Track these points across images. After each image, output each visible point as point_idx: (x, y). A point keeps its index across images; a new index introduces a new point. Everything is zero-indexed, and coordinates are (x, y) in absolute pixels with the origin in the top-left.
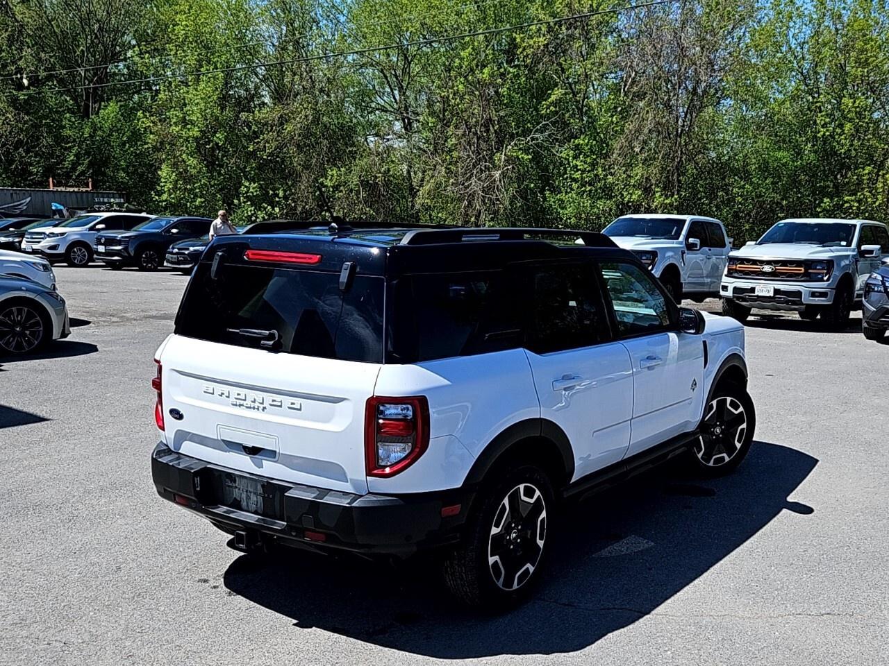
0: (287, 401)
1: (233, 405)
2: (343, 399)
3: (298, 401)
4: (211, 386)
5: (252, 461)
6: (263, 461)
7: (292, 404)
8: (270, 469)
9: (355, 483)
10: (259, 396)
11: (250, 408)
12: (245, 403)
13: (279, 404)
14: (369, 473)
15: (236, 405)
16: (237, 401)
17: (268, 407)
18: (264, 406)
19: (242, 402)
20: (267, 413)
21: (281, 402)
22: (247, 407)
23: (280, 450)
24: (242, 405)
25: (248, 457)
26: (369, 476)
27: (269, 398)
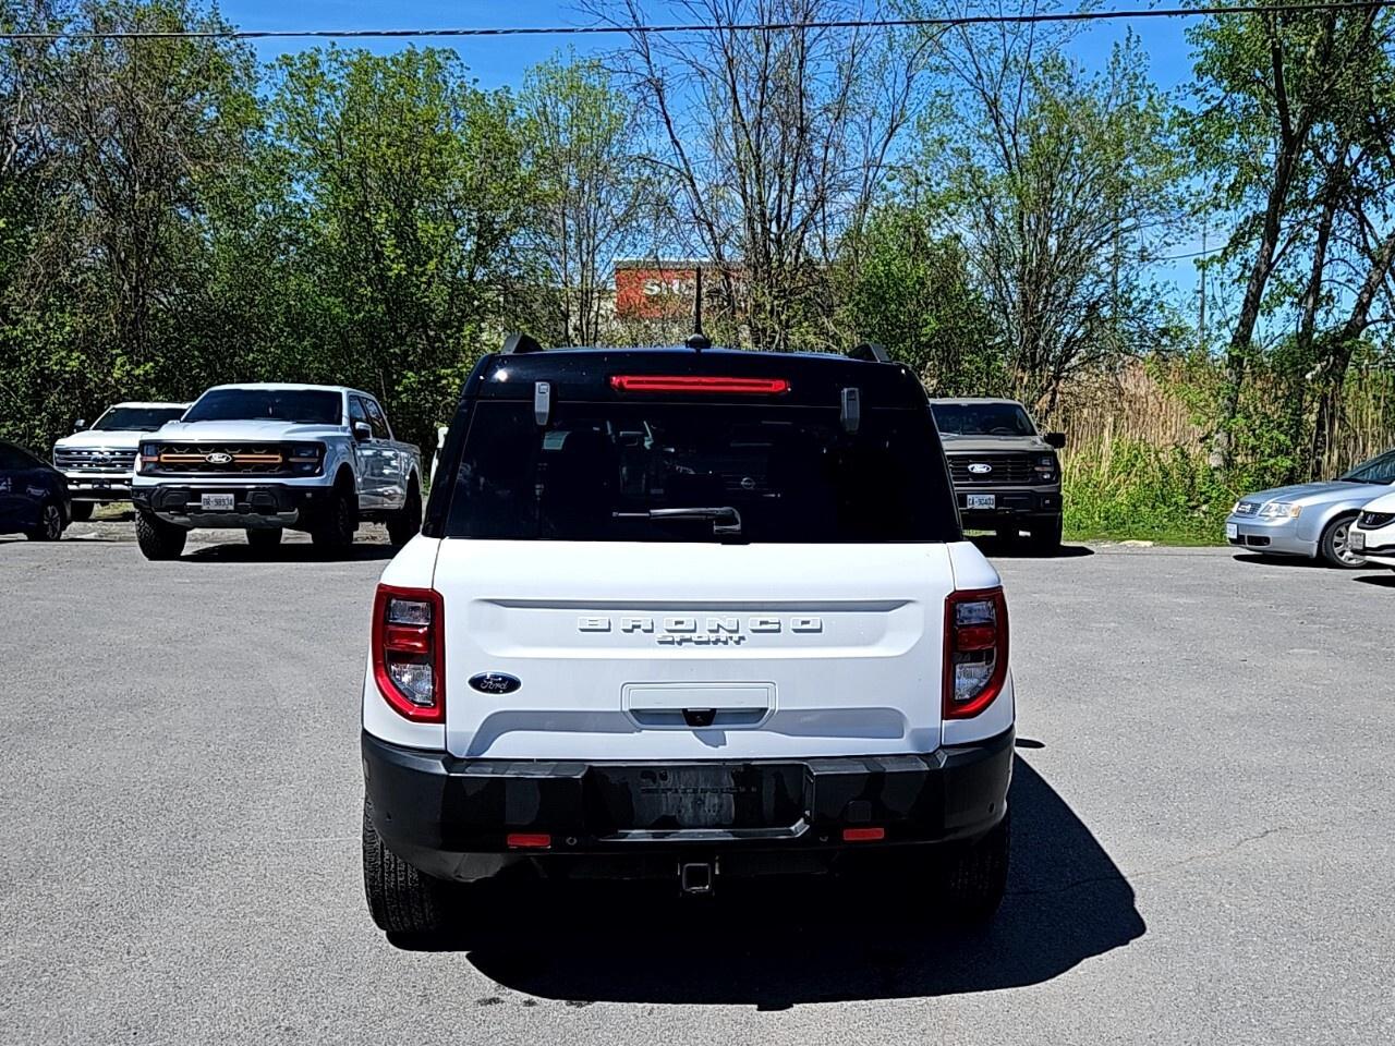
0: (793, 620)
1: (661, 642)
2: (907, 602)
3: (814, 619)
4: (601, 618)
5: (696, 736)
6: (726, 733)
7: (804, 623)
8: (741, 744)
9: (918, 736)
10: (728, 619)
11: (707, 643)
12: (694, 636)
13: (776, 627)
14: (946, 715)
15: (672, 643)
16: (675, 635)
17: (749, 635)
18: (740, 634)
19: (687, 636)
20: (746, 646)
21: (779, 623)
22: (698, 643)
23: (775, 705)
24: (690, 640)
25: (691, 732)
26: (946, 719)
27: (753, 619)
